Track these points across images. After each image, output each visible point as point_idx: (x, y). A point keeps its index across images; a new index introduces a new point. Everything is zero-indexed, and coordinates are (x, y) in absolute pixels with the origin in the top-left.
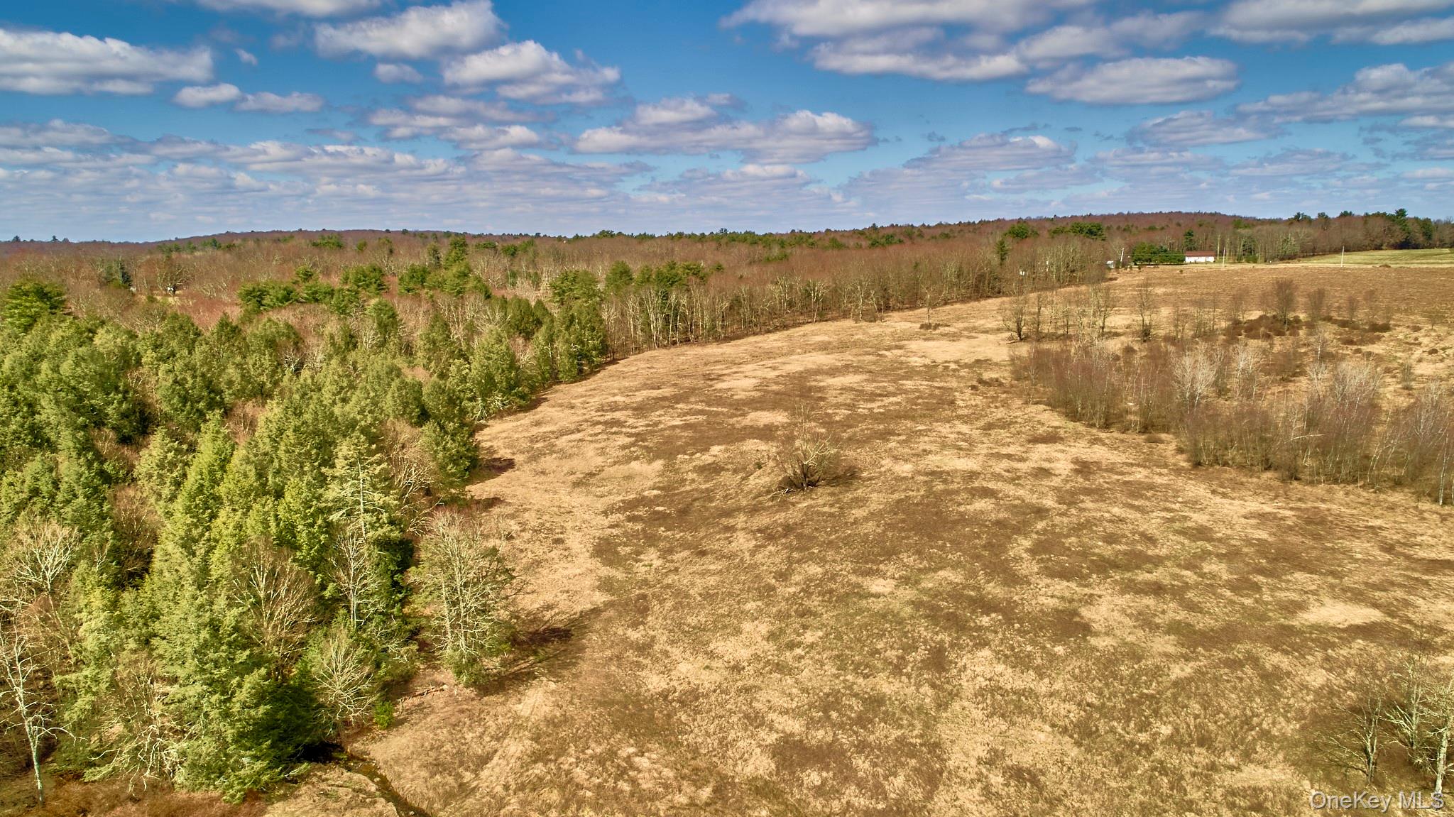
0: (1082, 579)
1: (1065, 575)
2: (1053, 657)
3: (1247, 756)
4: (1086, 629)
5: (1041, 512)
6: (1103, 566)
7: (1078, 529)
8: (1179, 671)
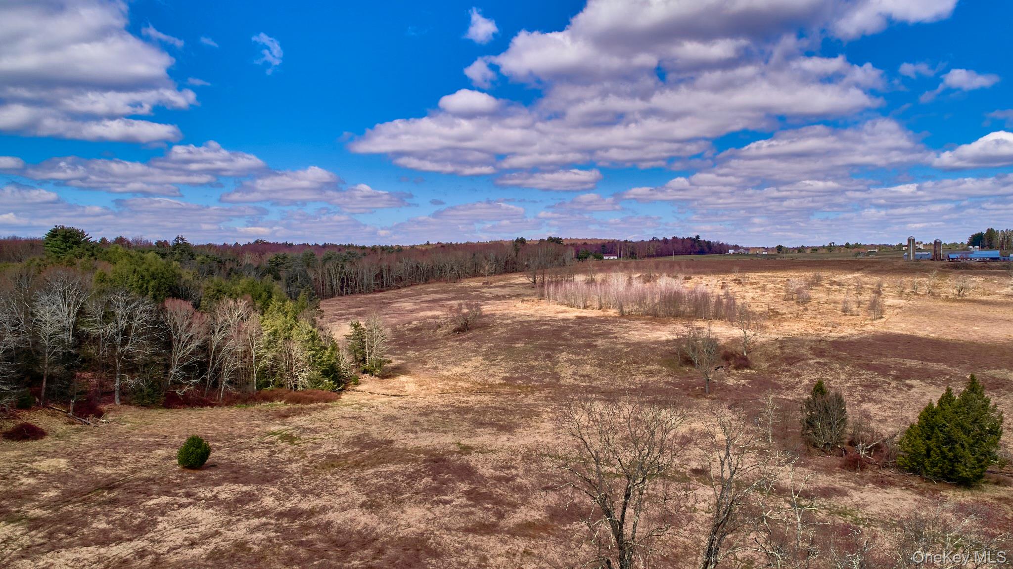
0: (590, 338)
1: (583, 338)
2: (587, 352)
3: (648, 364)
4: (596, 346)
5: (569, 327)
6: (597, 335)
7: (585, 329)
8: (625, 350)
